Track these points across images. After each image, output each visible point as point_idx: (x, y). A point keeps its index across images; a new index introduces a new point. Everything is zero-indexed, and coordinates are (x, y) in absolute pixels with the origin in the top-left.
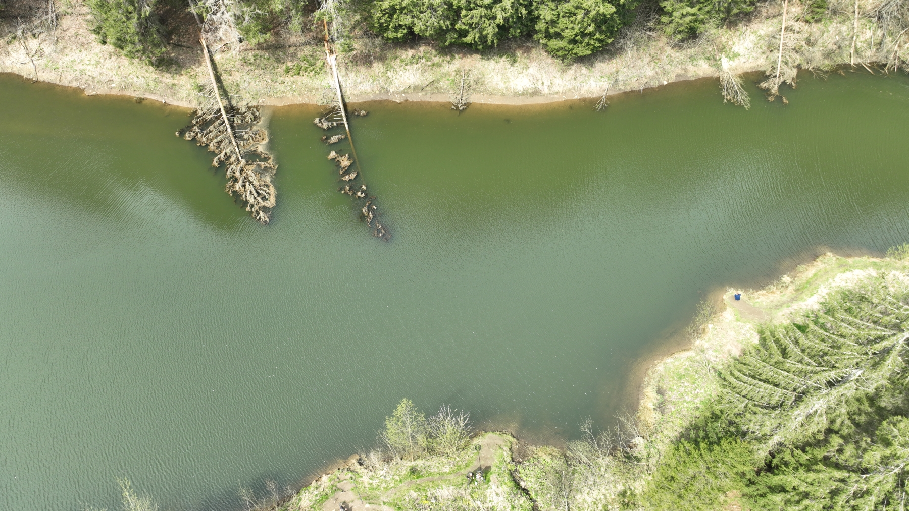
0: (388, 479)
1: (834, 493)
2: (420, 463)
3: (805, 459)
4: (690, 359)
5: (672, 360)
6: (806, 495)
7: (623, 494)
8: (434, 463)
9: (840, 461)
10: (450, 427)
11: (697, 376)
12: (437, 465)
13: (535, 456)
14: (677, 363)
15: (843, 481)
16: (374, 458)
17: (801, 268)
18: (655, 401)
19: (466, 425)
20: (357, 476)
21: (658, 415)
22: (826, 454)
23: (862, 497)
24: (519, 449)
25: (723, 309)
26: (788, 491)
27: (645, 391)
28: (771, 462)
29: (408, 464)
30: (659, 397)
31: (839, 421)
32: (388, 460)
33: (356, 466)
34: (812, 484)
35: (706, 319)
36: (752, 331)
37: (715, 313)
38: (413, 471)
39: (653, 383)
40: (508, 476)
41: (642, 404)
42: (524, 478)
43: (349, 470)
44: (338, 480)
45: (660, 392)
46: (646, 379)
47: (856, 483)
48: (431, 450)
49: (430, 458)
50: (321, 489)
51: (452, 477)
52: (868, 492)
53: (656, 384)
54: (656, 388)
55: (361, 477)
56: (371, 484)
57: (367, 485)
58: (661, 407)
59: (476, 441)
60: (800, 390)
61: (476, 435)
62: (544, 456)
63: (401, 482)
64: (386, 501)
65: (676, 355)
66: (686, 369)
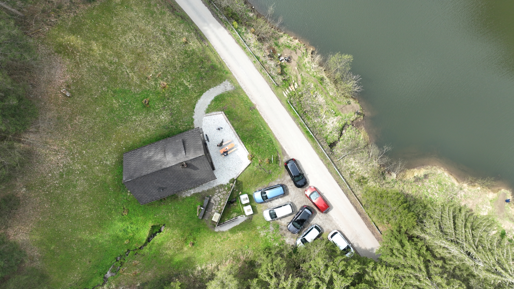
0: (312, 70)
1: (412, 267)
2: (327, 80)
3: (423, 252)
4: (453, 184)
5: (447, 176)
6: (405, 256)
7: (364, 178)
8: (331, 87)
9: (430, 268)
10: (351, 84)
11: (444, 191)
12: (331, 88)
13: (360, 131)
14: (447, 179)
15: (420, 270)
16: (318, 58)
18: (419, 176)
19: (356, 92)
20: (306, 55)
21: (412, 179)
22: (431, 260)
23: (416, 279)
24: (359, 122)
25: (494, 192)
26: (403, 248)
27: (422, 169)
28: (414, 237)
29: (324, 75)
30: (422, 176)
31: (451, 262)
32: (321, 65)
33: (310, 52)
34: (412, 257)
35: (482, 185)
36: (487, 210)
37: (489, 188)
38: (322, 79)
39: (429, 171)
40: (344, 123)
41: (414, 170)
42: (347, 131)
43: (306, 50)
44: (299, 48)
45: (426, 176)
46: (429, 167)
47: (422, 275)
48: (336, 82)
49: (332, 83)
50: (292, 43)
51: (329, 98)
52: (420, 281)
53: (429, 173)
54: (427, 173)
55: (307, 57)
56: (306, 64)
57: (304, 62)
58: (417, 179)
59: (351, 100)
60: (458, 241)
61: (355, 99)
62: (362, 135)
63: (314, 77)
64: (303, 75)
65: (451, 177)
66: (446, 185)
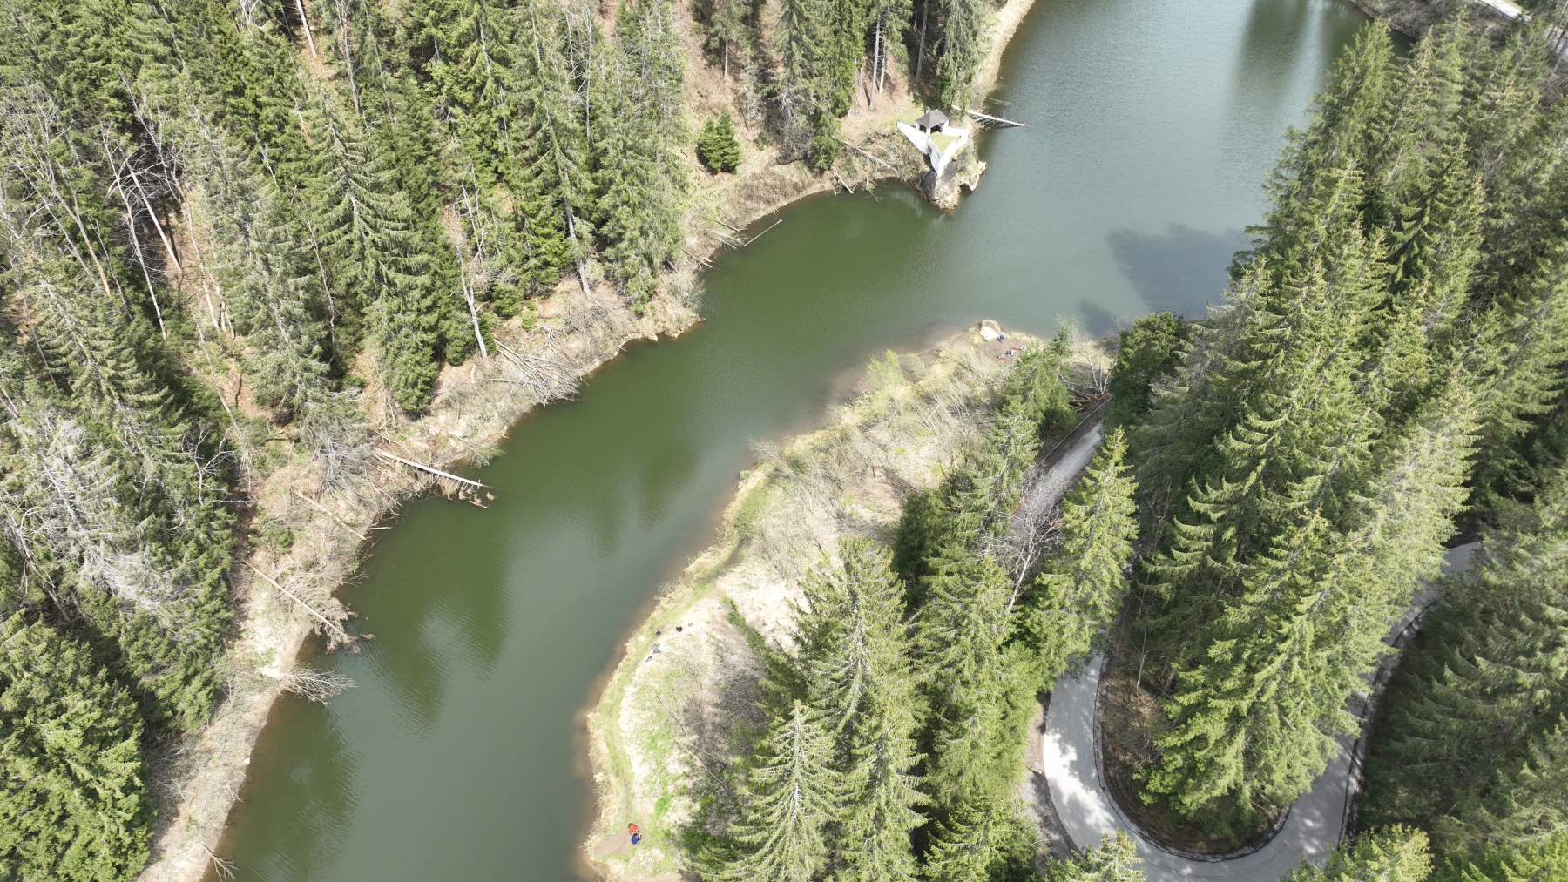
17: (592, 753)
